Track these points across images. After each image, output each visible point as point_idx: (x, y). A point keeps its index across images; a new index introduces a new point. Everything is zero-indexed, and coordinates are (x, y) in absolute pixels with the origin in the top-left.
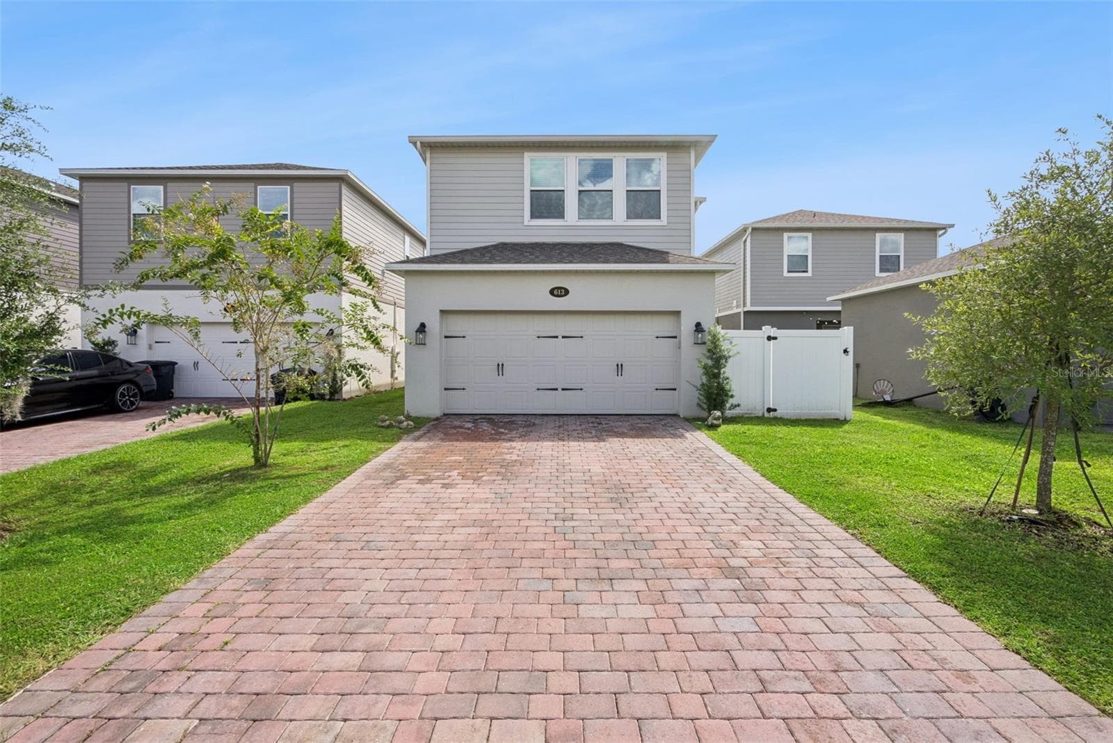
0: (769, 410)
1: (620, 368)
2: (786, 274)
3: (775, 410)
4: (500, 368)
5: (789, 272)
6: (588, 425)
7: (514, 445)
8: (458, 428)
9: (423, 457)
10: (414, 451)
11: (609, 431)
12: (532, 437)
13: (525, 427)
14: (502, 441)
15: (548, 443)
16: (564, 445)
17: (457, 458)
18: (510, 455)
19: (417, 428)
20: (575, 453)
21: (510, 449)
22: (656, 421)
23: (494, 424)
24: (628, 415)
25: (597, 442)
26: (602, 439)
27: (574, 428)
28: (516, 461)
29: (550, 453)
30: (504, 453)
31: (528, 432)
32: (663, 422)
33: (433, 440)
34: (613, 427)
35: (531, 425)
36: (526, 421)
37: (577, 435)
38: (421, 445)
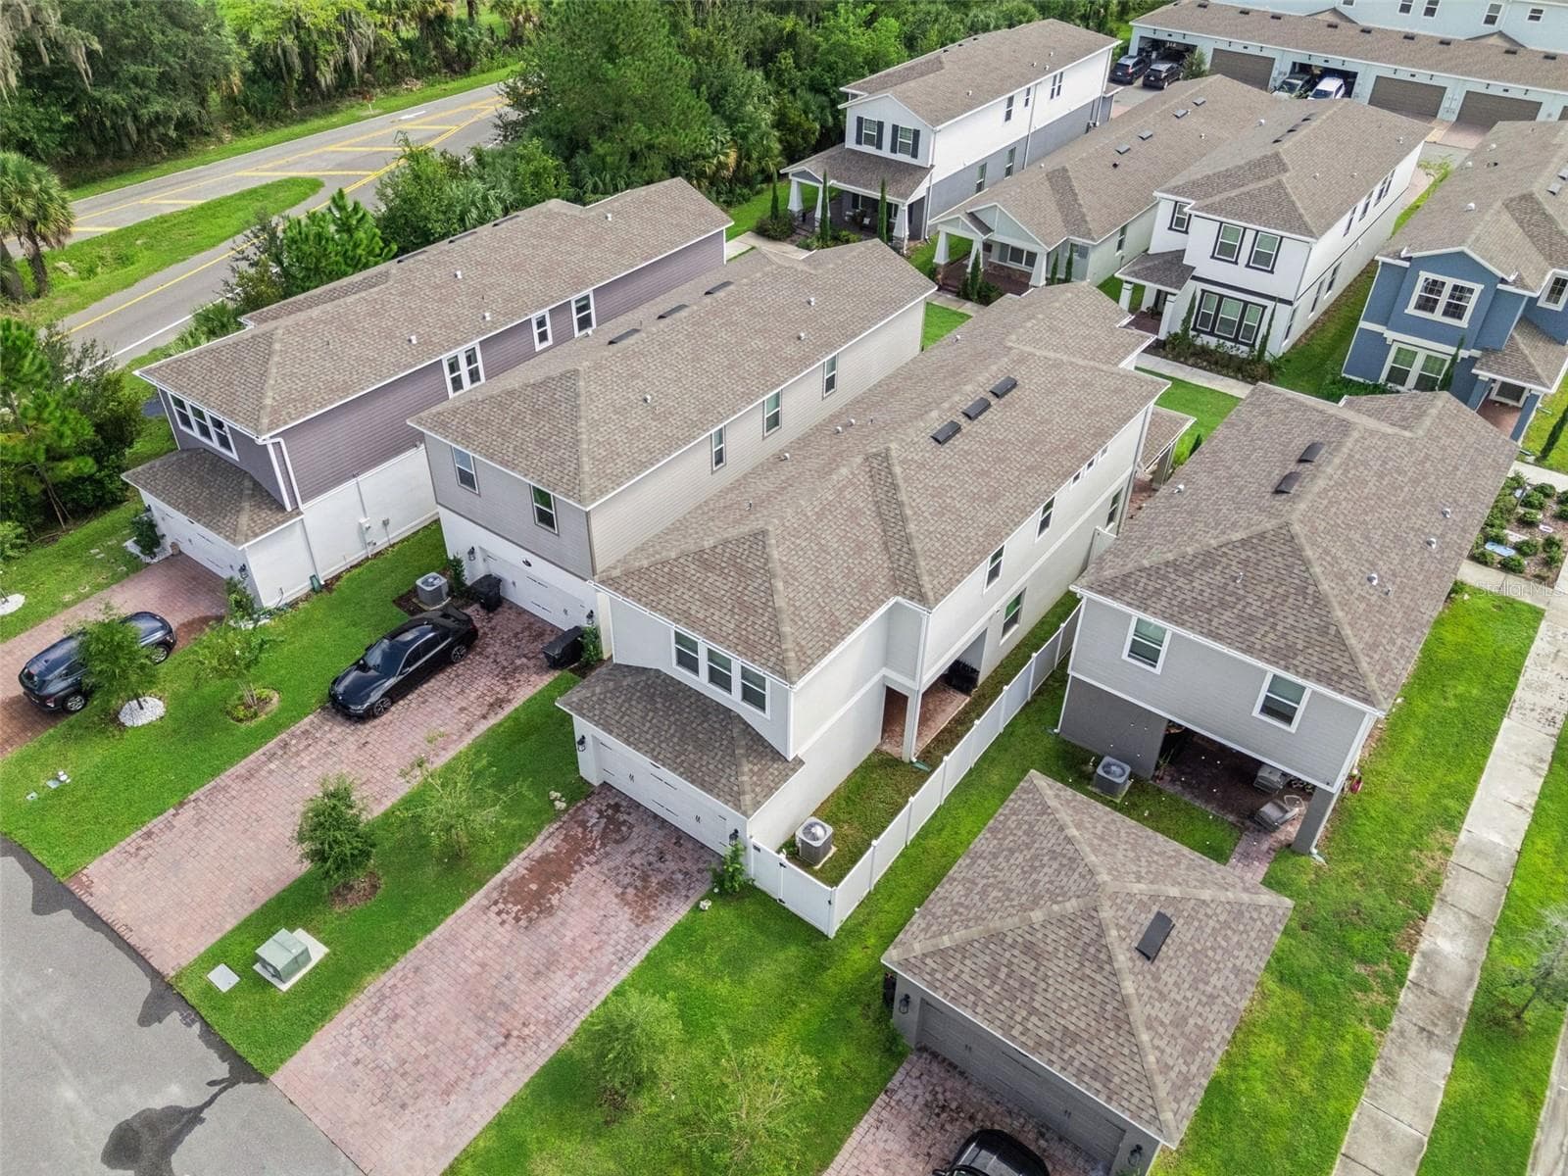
2: (1125, 656)
3: (784, 902)
5: (1129, 656)
6: (651, 858)
7: (576, 878)
8: (583, 824)
9: (523, 877)
10: (527, 863)
11: (645, 878)
12: (597, 867)
13: (617, 842)
14: (577, 868)
15: (591, 885)
16: (594, 893)
17: (534, 887)
18: (557, 895)
19: (566, 810)
20: (586, 909)
21: (568, 885)
22: (700, 871)
23: (606, 827)
24: (703, 846)
25: (617, 896)
26: (623, 893)
27: (637, 860)
28: (552, 906)
29: (575, 902)
30: (558, 890)
31: (607, 854)
32: (699, 876)
33: (550, 847)
34: (659, 870)
35: (624, 839)
36: (631, 827)
37: (621, 877)
38: (538, 854)
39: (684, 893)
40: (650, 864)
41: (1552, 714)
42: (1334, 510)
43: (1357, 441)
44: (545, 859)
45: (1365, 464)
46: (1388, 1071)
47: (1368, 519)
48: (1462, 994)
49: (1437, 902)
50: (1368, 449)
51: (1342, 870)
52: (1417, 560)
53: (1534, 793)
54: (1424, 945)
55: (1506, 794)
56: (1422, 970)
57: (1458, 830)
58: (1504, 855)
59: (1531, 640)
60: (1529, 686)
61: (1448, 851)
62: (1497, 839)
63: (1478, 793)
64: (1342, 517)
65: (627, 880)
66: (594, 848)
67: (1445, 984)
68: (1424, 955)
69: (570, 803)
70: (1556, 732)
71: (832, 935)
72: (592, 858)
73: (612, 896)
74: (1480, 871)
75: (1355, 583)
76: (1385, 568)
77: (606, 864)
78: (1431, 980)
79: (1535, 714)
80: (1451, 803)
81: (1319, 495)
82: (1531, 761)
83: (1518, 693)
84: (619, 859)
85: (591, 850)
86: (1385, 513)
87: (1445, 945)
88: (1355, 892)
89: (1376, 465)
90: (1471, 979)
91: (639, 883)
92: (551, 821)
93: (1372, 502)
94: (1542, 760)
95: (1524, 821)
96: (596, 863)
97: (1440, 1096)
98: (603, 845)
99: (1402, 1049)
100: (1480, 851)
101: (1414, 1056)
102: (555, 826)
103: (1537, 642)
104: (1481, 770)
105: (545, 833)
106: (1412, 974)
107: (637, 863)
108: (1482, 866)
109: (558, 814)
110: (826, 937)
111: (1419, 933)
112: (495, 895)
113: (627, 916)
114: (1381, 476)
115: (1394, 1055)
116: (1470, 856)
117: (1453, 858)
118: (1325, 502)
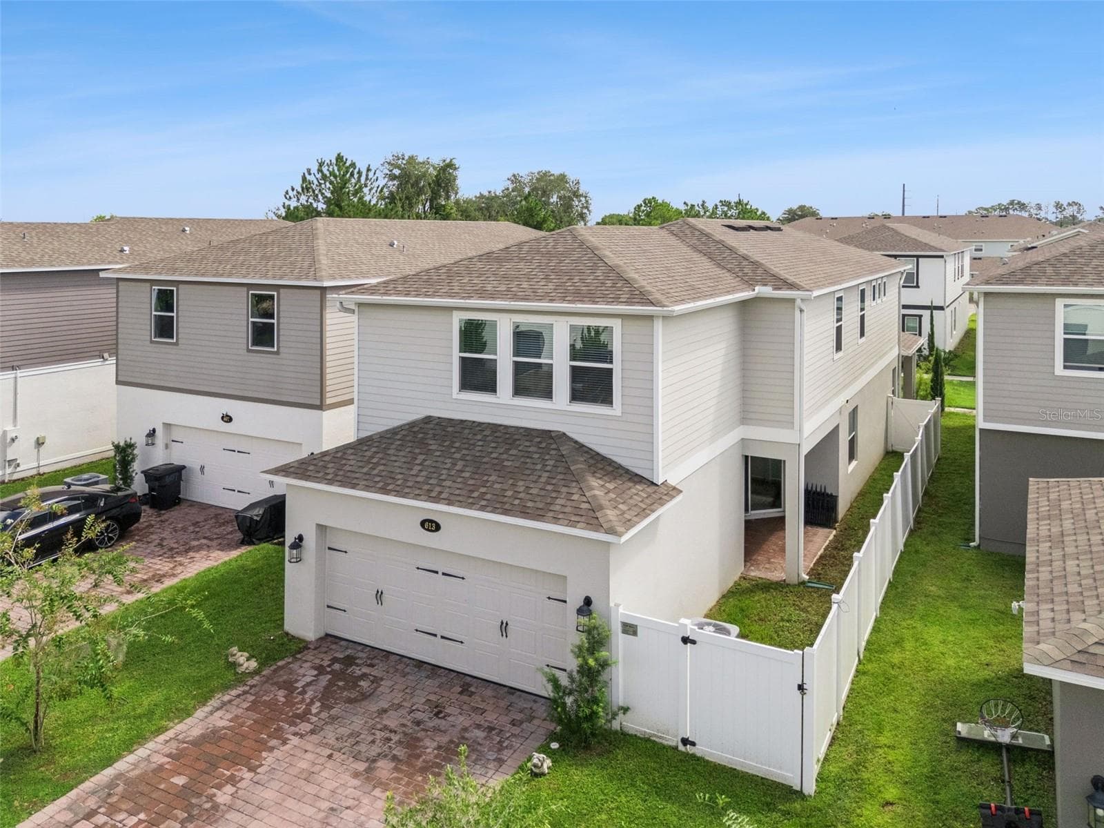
0: (685, 742)
1: (504, 627)
2: (1059, 370)
3: (693, 744)
4: (379, 595)
5: (1065, 367)
6: (419, 716)
7: (269, 759)
8: (289, 686)
9: (161, 768)
10: (173, 748)
11: (412, 743)
12: (315, 738)
13: (350, 701)
14: (273, 742)
15: (303, 765)
16: (308, 777)
17: (180, 781)
18: (229, 789)
19: (256, 672)
20: (290, 803)
21: (252, 769)
22: (513, 723)
23: (331, 683)
24: (513, 690)
25: (356, 775)
26: (369, 770)
27: (392, 721)
28: (216, 807)
29: (269, 795)
30: (233, 780)
31: (333, 719)
32: (516, 730)
33: (221, 720)
34: (437, 729)
35: (365, 697)
36: (376, 681)
37: (363, 748)
38: (196, 732)
39: (492, 755)
40: (418, 723)
44: (212, 737)
65: (375, 751)
66: (307, 712)
69: (263, 664)
71: (810, 788)
72: (305, 727)
73: (346, 778)
77: (330, 734)
84: (358, 723)
85: (304, 717)
91: (399, 752)
92: (226, 688)
96: (312, 732)
98: (325, 707)
102: (234, 692)
105: (214, 703)
107: (392, 724)
109: (241, 679)
110: (800, 794)
112: (92, 803)
113: (380, 804)
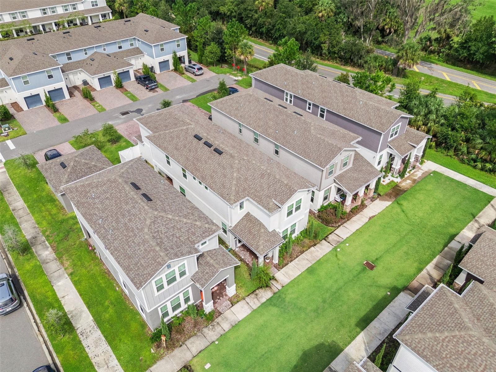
41: (85, 337)
42: (118, 190)
43: (144, 207)
45: (134, 207)
46: (35, 227)
47: (113, 201)
48: (35, 249)
49: (56, 258)
50: (140, 211)
51: (78, 243)
52: (97, 213)
53: (64, 305)
54: (50, 249)
55: (70, 297)
56: (46, 245)
57: (68, 275)
58: (55, 282)
59: (119, 360)
60: (100, 339)
61: (65, 269)
62: (60, 284)
63: (75, 289)
64: (115, 192)
67: (40, 247)
68: (48, 247)
70: (78, 331)
74: (55, 273)
75: (94, 190)
76: (97, 201)
78: (43, 245)
79: (88, 331)
80: (76, 279)
81: (123, 187)
82: (74, 313)
83: (99, 332)
86: (114, 208)
87: (47, 253)
88: (70, 242)
89: (133, 211)
90: (36, 252)
93: (119, 205)
94: (72, 317)
95: (59, 295)
97: (24, 233)
99: (36, 232)
100: (60, 277)
101: (33, 233)
103: (116, 362)
104: (81, 295)
106: (47, 242)
108: (56, 274)
111: (53, 250)
114: (129, 211)
115: (36, 230)
116: (61, 274)
117: (63, 269)
118: (120, 188)
